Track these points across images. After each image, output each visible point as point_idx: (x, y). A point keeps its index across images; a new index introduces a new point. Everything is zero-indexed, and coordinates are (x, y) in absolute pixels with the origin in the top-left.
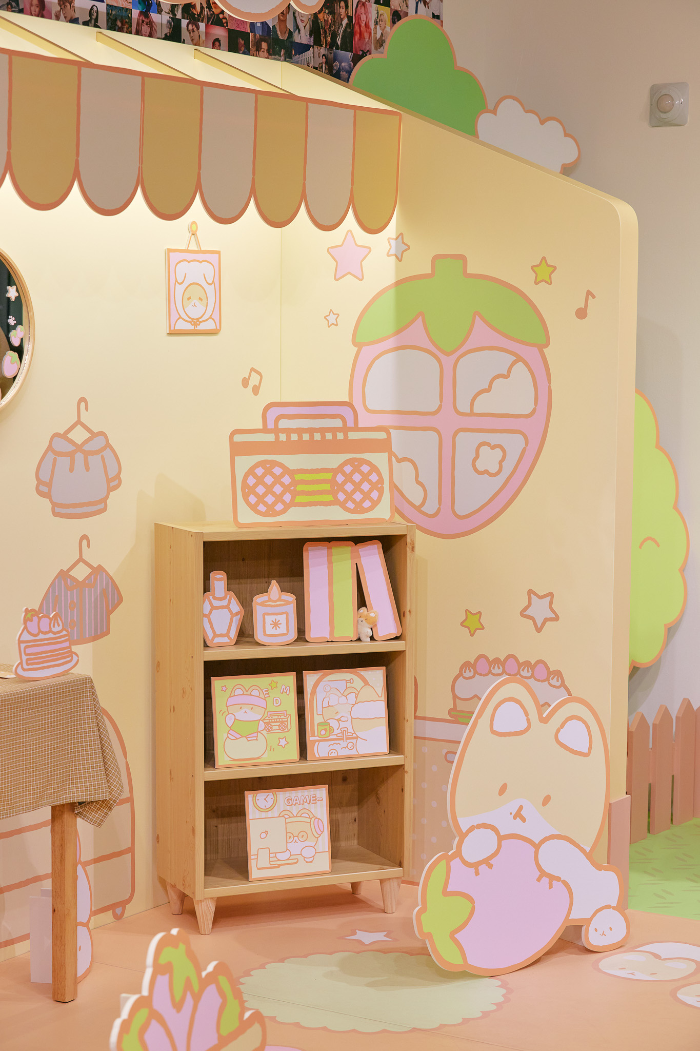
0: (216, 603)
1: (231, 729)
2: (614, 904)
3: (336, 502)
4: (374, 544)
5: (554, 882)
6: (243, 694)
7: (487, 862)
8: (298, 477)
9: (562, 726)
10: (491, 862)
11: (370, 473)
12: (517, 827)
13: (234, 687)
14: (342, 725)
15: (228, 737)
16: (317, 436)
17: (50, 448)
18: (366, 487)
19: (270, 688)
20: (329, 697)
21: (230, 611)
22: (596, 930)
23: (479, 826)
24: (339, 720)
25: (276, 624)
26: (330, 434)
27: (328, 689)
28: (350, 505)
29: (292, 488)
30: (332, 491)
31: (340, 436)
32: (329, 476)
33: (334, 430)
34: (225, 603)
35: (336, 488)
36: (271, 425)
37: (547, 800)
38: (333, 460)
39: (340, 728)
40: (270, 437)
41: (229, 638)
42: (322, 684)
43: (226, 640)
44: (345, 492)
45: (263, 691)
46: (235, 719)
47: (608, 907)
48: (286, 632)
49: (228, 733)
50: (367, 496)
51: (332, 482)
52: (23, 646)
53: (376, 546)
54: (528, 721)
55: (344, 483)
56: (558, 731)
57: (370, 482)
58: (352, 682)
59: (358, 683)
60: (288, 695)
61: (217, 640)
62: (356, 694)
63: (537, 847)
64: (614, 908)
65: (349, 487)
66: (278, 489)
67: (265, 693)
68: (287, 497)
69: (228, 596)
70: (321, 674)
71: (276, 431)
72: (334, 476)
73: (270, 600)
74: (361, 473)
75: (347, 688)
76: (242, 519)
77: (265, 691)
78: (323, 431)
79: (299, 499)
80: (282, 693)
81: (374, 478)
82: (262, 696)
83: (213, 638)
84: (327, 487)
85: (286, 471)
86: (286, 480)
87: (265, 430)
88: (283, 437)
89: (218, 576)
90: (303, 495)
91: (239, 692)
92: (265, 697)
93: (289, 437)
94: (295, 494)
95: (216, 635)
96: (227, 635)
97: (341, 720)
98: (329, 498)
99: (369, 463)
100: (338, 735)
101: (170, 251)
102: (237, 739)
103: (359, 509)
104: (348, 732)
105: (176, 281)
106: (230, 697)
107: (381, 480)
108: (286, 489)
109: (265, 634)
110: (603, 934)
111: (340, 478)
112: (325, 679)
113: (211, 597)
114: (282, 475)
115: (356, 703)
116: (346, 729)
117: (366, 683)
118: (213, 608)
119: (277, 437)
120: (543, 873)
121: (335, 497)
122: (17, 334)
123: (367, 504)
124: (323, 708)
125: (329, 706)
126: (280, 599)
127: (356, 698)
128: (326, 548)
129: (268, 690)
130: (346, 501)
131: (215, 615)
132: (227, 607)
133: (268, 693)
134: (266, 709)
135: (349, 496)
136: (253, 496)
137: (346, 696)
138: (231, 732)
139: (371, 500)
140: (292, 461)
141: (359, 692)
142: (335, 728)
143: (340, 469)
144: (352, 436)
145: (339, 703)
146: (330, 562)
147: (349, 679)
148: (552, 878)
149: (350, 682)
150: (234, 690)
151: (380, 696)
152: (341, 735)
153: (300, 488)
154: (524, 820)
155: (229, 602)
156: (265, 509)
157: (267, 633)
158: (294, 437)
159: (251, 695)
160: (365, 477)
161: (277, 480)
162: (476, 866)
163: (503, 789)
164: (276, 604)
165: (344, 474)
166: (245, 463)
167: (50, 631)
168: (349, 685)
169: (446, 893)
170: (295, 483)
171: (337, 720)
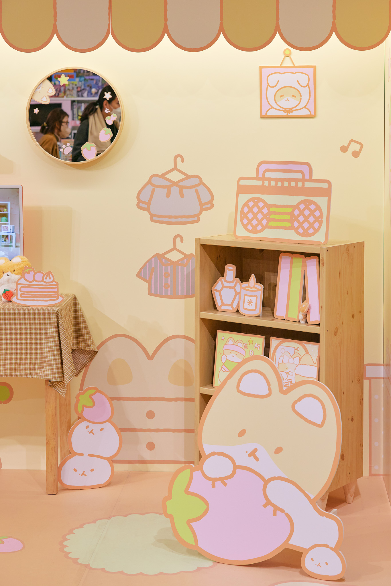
0: (226, 284)
1: (224, 365)
2: (333, 545)
3: (292, 228)
4: (314, 258)
5: (278, 512)
6: (233, 344)
7: (223, 480)
8: (272, 209)
9: (300, 399)
10: (226, 481)
11: (315, 210)
12: (251, 463)
13: (229, 338)
14: (289, 377)
15: (221, 369)
16: (286, 184)
17: (149, 182)
18: (312, 219)
19: (248, 343)
20: (283, 356)
21: (235, 291)
22: (312, 560)
23: (219, 454)
24: (287, 373)
25: (250, 303)
26: (294, 183)
27: (283, 351)
28: (301, 231)
29: (268, 216)
30: (291, 221)
31: (300, 184)
32: (290, 210)
33: (296, 180)
34: (232, 285)
35: (293, 218)
36: (260, 176)
37: (279, 450)
38: (293, 200)
39: (287, 379)
40: (259, 183)
41: (232, 307)
42: (280, 347)
43: (229, 308)
44: (298, 222)
45: (245, 344)
46: (227, 359)
47: (326, 546)
48: (255, 308)
49: (222, 367)
50: (311, 225)
51: (292, 214)
52: (19, 286)
53: (315, 260)
54: (270, 389)
55: (299, 216)
56: (295, 402)
57: (314, 216)
58: (298, 349)
59: (302, 351)
60: (259, 350)
61: (223, 307)
62: (300, 358)
63: (266, 482)
64: (331, 548)
65: (301, 219)
66: (260, 216)
67: (245, 346)
68: (264, 222)
69: (235, 281)
70: (281, 341)
71: (263, 179)
72: (293, 211)
73: (249, 287)
74: (310, 210)
75: (295, 353)
76: (238, 234)
77: (246, 345)
78: (290, 180)
79: (271, 224)
80: (255, 348)
81: (317, 213)
82: (243, 347)
83: (221, 306)
84: (288, 217)
85: (266, 205)
86: (265, 211)
87: (257, 178)
88: (266, 183)
89: (230, 268)
90: (274, 221)
91: (230, 342)
92: (245, 349)
93: (270, 183)
94: (269, 220)
95: (223, 304)
96: (231, 305)
97: (288, 374)
98: (288, 224)
99: (315, 204)
100: (286, 383)
101: (261, 68)
102: (226, 372)
103: (306, 234)
104: (292, 383)
105: (268, 85)
106: (226, 344)
107: (321, 216)
108: (265, 216)
109: (244, 308)
110: (319, 565)
111: (296, 212)
112: (282, 345)
113: (223, 280)
114: (263, 208)
115: (299, 365)
116: (291, 381)
117: (307, 352)
118: (224, 287)
119: (263, 183)
120: (268, 503)
121: (292, 224)
122: (110, 118)
123: (311, 231)
124: (279, 363)
125: (283, 363)
126: (254, 287)
127: (300, 361)
128: (290, 257)
129: (247, 344)
130: (298, 228)
131: (224, 292)
132: (234, 288)
133: (247, 346)
134: (244, 356)
135: (301, 225)
136: (246, 219)
137: (293, 359)
138: (223, 366)
139: (314, 228)
140: (270, 199)
141: (302, 357)
142: (285, 378)
143: (297, 206)
144: (307, 185)
145: (289, 362)
146: (291, 268)
147: (297, 348)
148: (276, 509)
149: (297, 350)
150: (228, 340)
151: (315, 363)
152: (287, 383)
153: (272, 216)
154: (257, 459)
155: (235, 285)
156: (251, 228)
157: (245, 307)
158: (273, 183)
159: (237, 346)
160: (312, 213)
161: (260, 210)
162: (214, 481)
163: (242, 433)
164: (252, 289)
165: (299, 209)
166: (244, 198)
167: (43, 281)
168: (296, 351)
169: (187, 492)
170: (270, 213)
171: (286, 373)
